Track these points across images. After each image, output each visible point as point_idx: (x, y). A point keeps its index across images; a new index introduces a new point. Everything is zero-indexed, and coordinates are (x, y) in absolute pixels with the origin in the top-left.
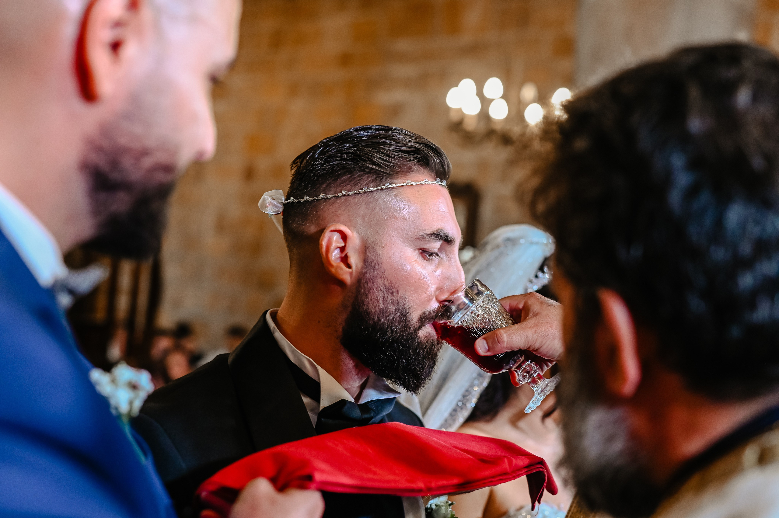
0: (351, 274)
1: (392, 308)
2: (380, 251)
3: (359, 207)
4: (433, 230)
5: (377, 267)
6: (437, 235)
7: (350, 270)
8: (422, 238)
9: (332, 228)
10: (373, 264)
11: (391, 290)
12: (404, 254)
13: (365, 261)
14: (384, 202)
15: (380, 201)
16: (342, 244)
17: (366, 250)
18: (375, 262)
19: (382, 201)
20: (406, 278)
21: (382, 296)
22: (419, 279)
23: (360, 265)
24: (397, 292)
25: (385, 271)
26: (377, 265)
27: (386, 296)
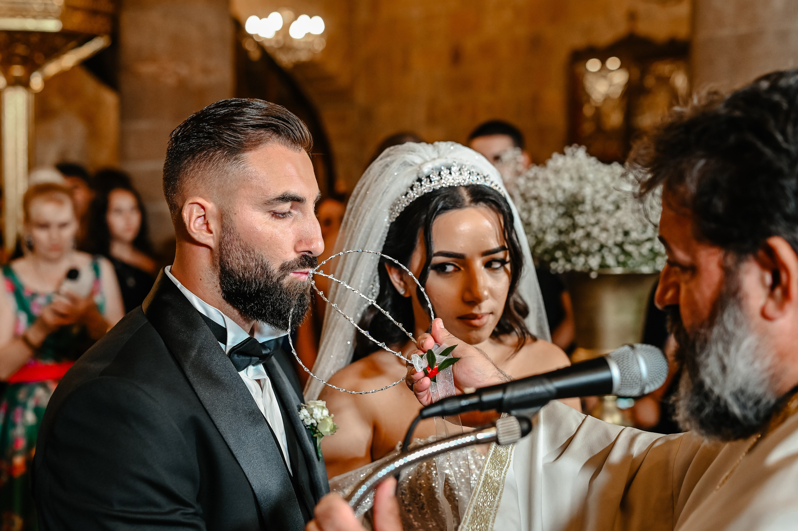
0: (213, 237)
1: (253, 264)
2: (234, 218)
3: (213, 180)
4: (279, 195)
5: (232, 231)
6: (284, 198)
7: (212, 235)
8: (268, 203)
9: (191, 201)
10: (229, 229)
11: (247, 249)
12: (254, 218)
13: (224, 227)
14: (233, 175)
15: (230, 174)
16: (204, 213)
17: (222, 217)
18: (230, 227)
19: (232, 174)
20: (258, 239)
21: (241, 255)
22: (271, 238)
23: (219, 230)
24: (253, 250)
25: (239, 234)
26: (232, 229)
27: (244, 255)
